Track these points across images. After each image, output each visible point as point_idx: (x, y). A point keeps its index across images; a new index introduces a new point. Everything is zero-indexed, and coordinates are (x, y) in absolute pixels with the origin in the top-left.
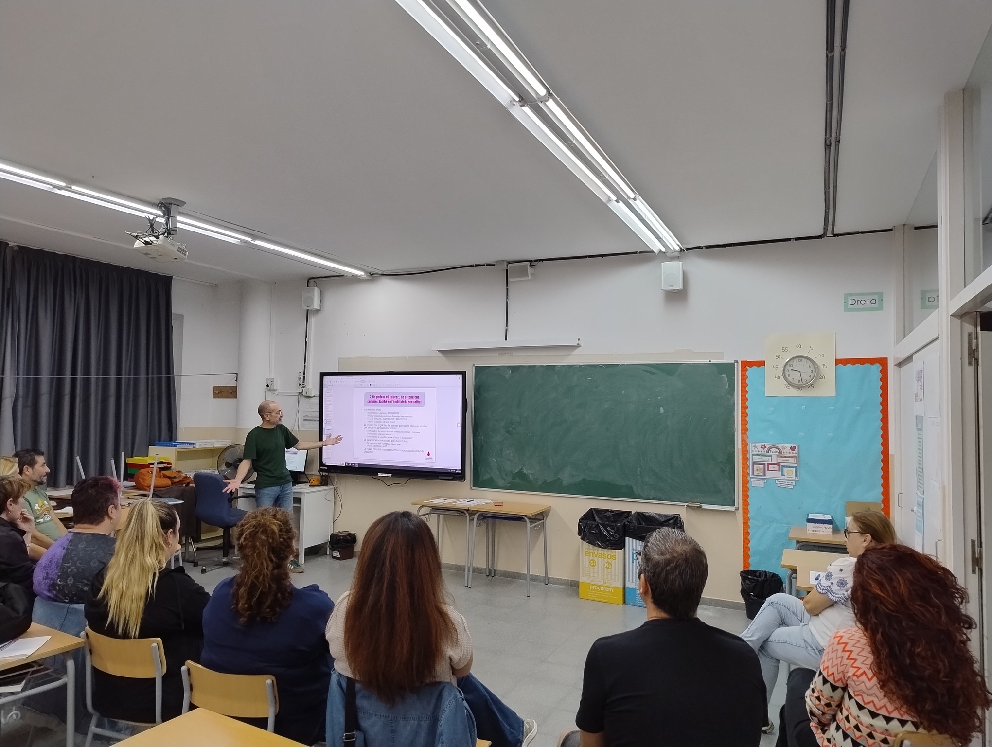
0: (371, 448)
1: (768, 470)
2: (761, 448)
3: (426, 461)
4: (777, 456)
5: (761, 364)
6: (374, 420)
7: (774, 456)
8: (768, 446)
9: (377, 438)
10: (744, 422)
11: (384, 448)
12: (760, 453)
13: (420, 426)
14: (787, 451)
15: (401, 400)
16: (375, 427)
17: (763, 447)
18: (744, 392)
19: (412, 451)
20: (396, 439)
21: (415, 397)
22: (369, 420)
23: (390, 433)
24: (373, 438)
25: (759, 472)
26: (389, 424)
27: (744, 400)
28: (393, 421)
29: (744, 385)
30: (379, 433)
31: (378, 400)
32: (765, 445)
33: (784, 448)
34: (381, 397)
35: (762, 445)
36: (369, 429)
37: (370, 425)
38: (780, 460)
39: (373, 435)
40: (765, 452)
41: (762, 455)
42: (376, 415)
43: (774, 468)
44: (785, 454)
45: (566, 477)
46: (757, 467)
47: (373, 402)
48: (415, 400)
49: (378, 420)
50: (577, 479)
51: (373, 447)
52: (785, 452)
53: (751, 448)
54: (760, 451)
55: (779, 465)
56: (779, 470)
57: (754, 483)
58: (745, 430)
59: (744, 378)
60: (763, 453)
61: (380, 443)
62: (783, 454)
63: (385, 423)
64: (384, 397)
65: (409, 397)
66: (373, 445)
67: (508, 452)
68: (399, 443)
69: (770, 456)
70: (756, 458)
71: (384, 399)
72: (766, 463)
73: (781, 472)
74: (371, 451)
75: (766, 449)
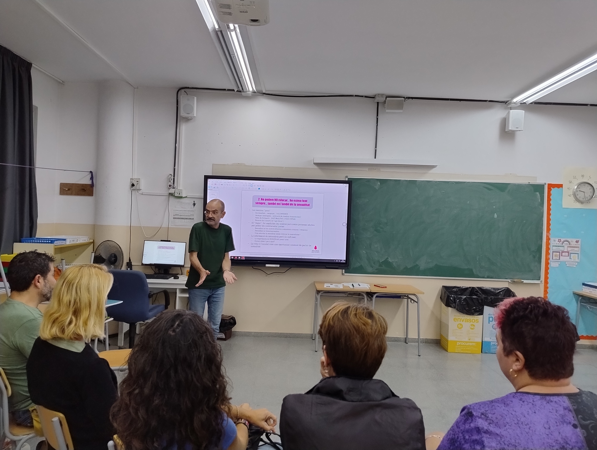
0: (258, 243)
1: (562, 256)
2: (558, 241)
3: (313, 253)
4: (568, 247)
5: (560, 186)
6: (262, 219)
7: (566, 247)
8: (562, 240)
9: (265, 235)
10: (549, 224)
11: (272, 243)
12: (557, 245)
13: (308, 225)
14: (574, 243)
15: (290, 203)
16: (264, 225)
17: (560, 241)
18: (549, 205)
19: (300, 245)
20: (284, 236)
21: (303, 201)
22: (257, 219)
23: (278, 230)
24: (261, 235)
25: (557, 257)
26: (277, 222)
27: (549, 209)
28: (282, 220)
29: (549, 200)
30: (267, 230)
31: (267, 202)
32: (560, 240)
33: (572, 241)
34: (269, 200)
35: (559, 240)
36: (257, 227)
37: (258, 223)
38: (569, 249)
39: (261, 232)
40: (560, 244)
41: (559, 246)
42: (264, 215)
43: (565, 254)
44: (573, 246)
45: (422, 264)
46: (555, 254)
47: (262, 203)
48: (304, 203)
49: (267, 220)
50: (431, 265)
51: (260, 242)
52: (573, 244)
53: (552, 242)
54: (557, 243)
55: (568, 252)
56: (568, 256)
57: (553, 264)
58: (548, 230)
59: (549, 195)
60: (559, 245)
61: (268, 239)
62: (571, 246)
63: (274, 222)
64: (273, 200)
65: (298, 201)
66: (260, 240)
67: (376, 246)
68: (287, 238)
69: (563, 247)
70: (554, 248)
71: (272, 202)
72: (561, 251)
73: (569, 257)
74: (258, 245)
75: (561, 242)
